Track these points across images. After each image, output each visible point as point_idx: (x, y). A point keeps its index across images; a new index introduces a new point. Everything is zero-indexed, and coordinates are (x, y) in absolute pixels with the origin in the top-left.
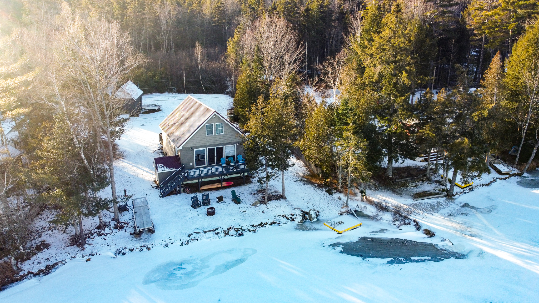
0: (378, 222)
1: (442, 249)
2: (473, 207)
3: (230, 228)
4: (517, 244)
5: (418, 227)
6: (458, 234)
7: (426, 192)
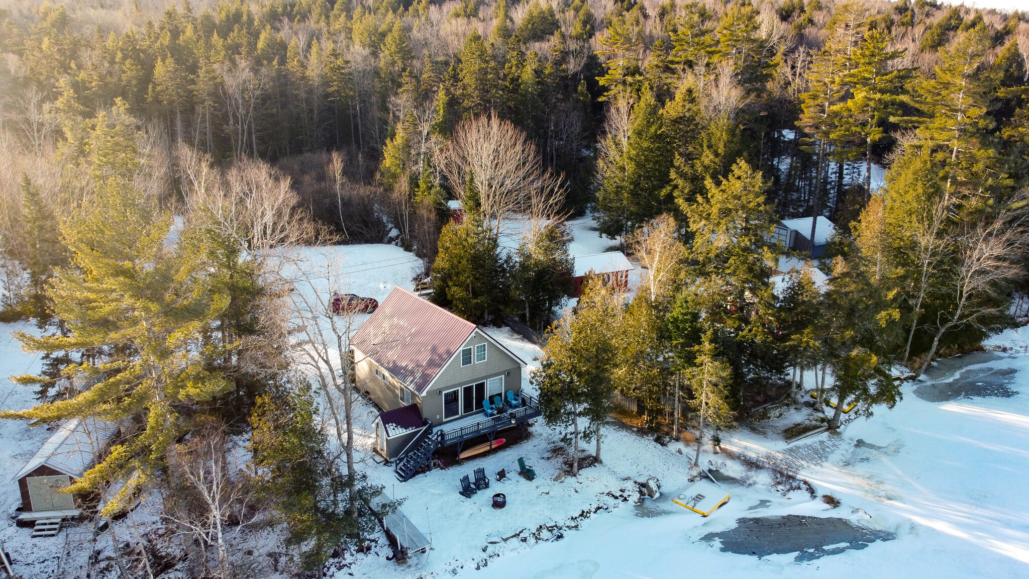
0: (751, 488)
1: (858, 527)
2: (871, 446)
3: (541, 527)
4: (955, 506)
5: (811, 491)
6: (870, 498)
7: (799, 425)
